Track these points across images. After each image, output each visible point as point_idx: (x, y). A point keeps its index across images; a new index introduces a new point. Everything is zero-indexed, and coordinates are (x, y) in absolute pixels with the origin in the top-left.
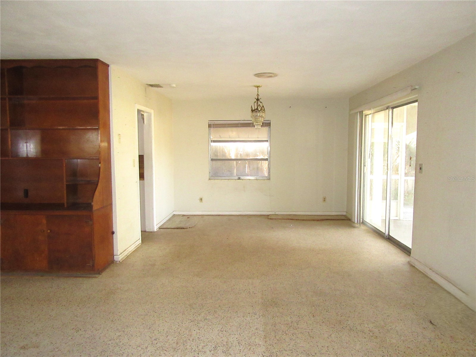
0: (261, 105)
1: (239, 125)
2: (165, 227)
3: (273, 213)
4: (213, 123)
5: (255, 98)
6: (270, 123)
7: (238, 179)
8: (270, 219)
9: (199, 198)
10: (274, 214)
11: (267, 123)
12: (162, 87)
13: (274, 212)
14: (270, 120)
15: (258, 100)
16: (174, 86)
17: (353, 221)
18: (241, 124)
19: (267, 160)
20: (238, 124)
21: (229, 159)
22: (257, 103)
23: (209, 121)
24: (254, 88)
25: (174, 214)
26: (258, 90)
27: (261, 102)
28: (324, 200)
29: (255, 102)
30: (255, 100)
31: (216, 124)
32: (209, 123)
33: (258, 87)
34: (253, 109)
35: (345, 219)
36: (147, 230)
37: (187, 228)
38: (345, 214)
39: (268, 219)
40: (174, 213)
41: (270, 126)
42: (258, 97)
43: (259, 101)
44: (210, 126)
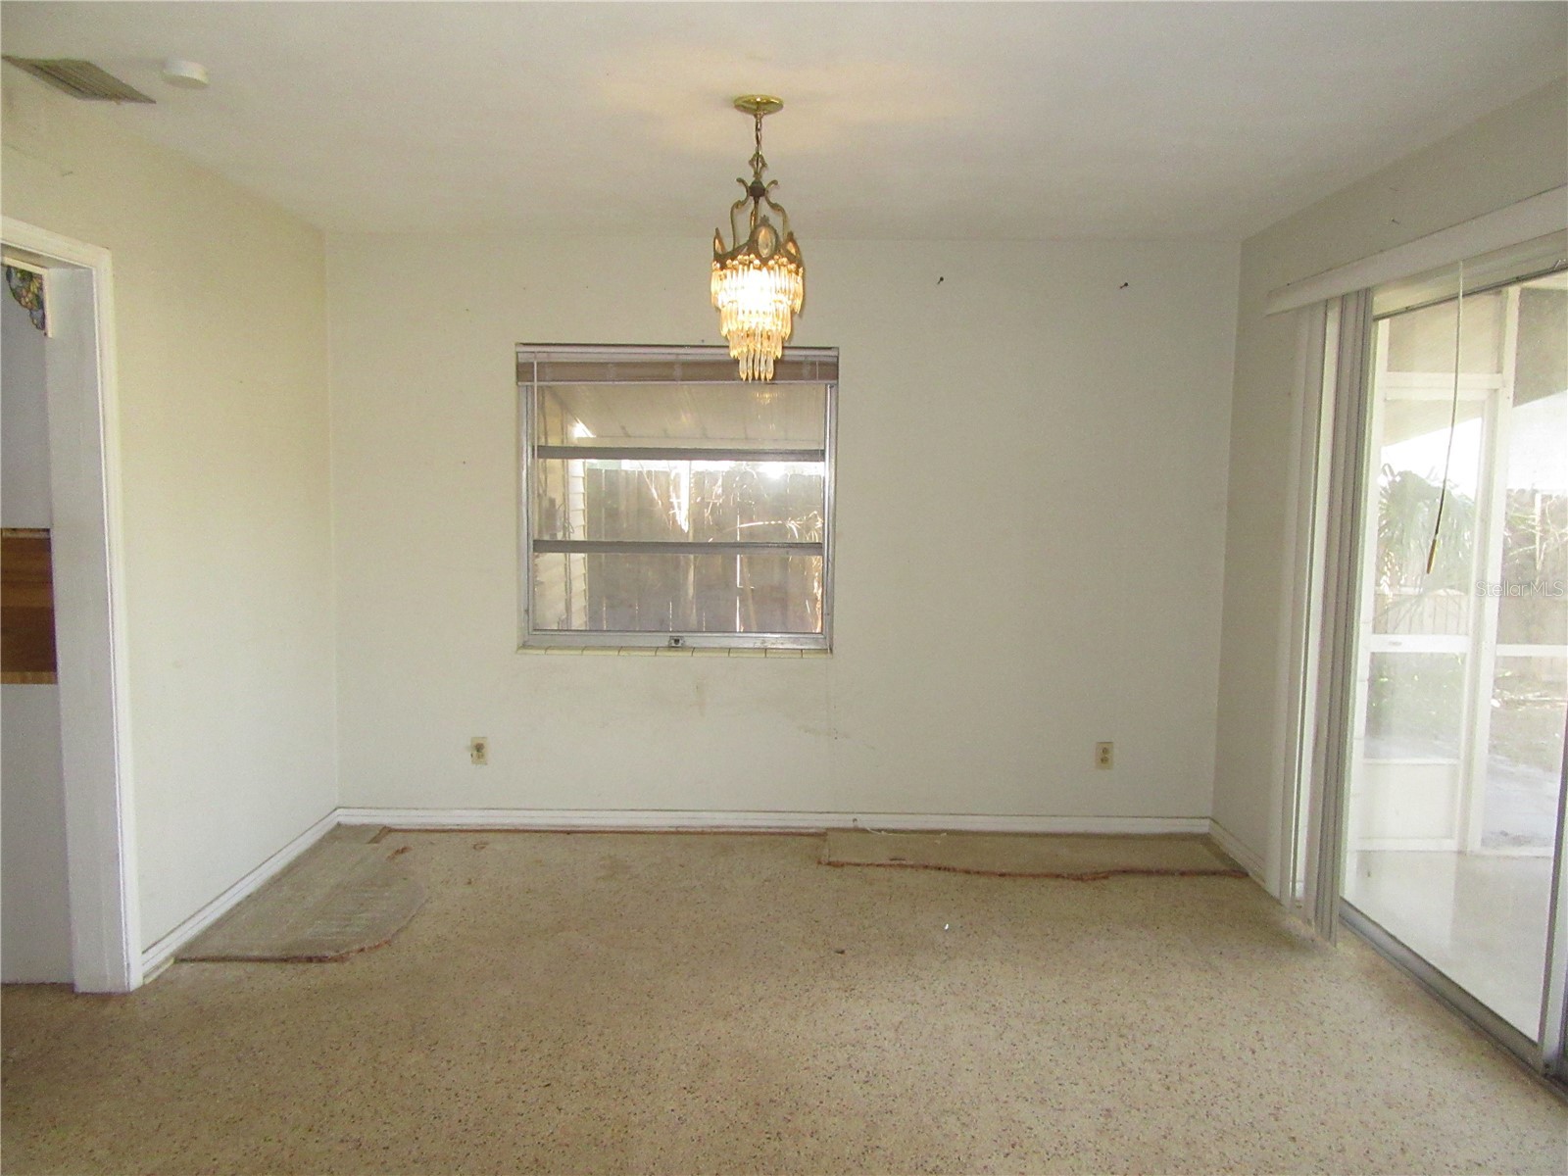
0: (775, 220)
1: (678, 372)
2: (215, 946)
3: (846, 821)
4: (543, 358)
5: (741, 181)
6: (836, 365)
7: (670, 647)
8: (829, 864)
9: (469, 743)
10: (851, 825)
11: (822, 364)
12: (152, 101)
13: (852, 817)
14: (838, 348)
15: (757, 191)
16: (194, 71)
17: (1276, 894)
18: (687, 365)
19: (817, 548)
20: (670, 365)
21: (626, 544)
22: (755, 214)
23: (516, 345)
24: (739, 115)
25: (339, 825)
26: (757, 129)
27: (774, 207)
28: (1104, 756)
29: (738, 205)
30: (741, 193)
31: (557, 363)
32: (523, 358)
33: (758, 108)
34: (729, 248)
35: (1218, 865)
36: (82, 986)
37: (340, 959)
38: (1202, 827)
39: (819, 863)
40: (344, 820)
41: (837, 377)
42: (757, 174)
43: (762, 201)
44: (523, 371)
